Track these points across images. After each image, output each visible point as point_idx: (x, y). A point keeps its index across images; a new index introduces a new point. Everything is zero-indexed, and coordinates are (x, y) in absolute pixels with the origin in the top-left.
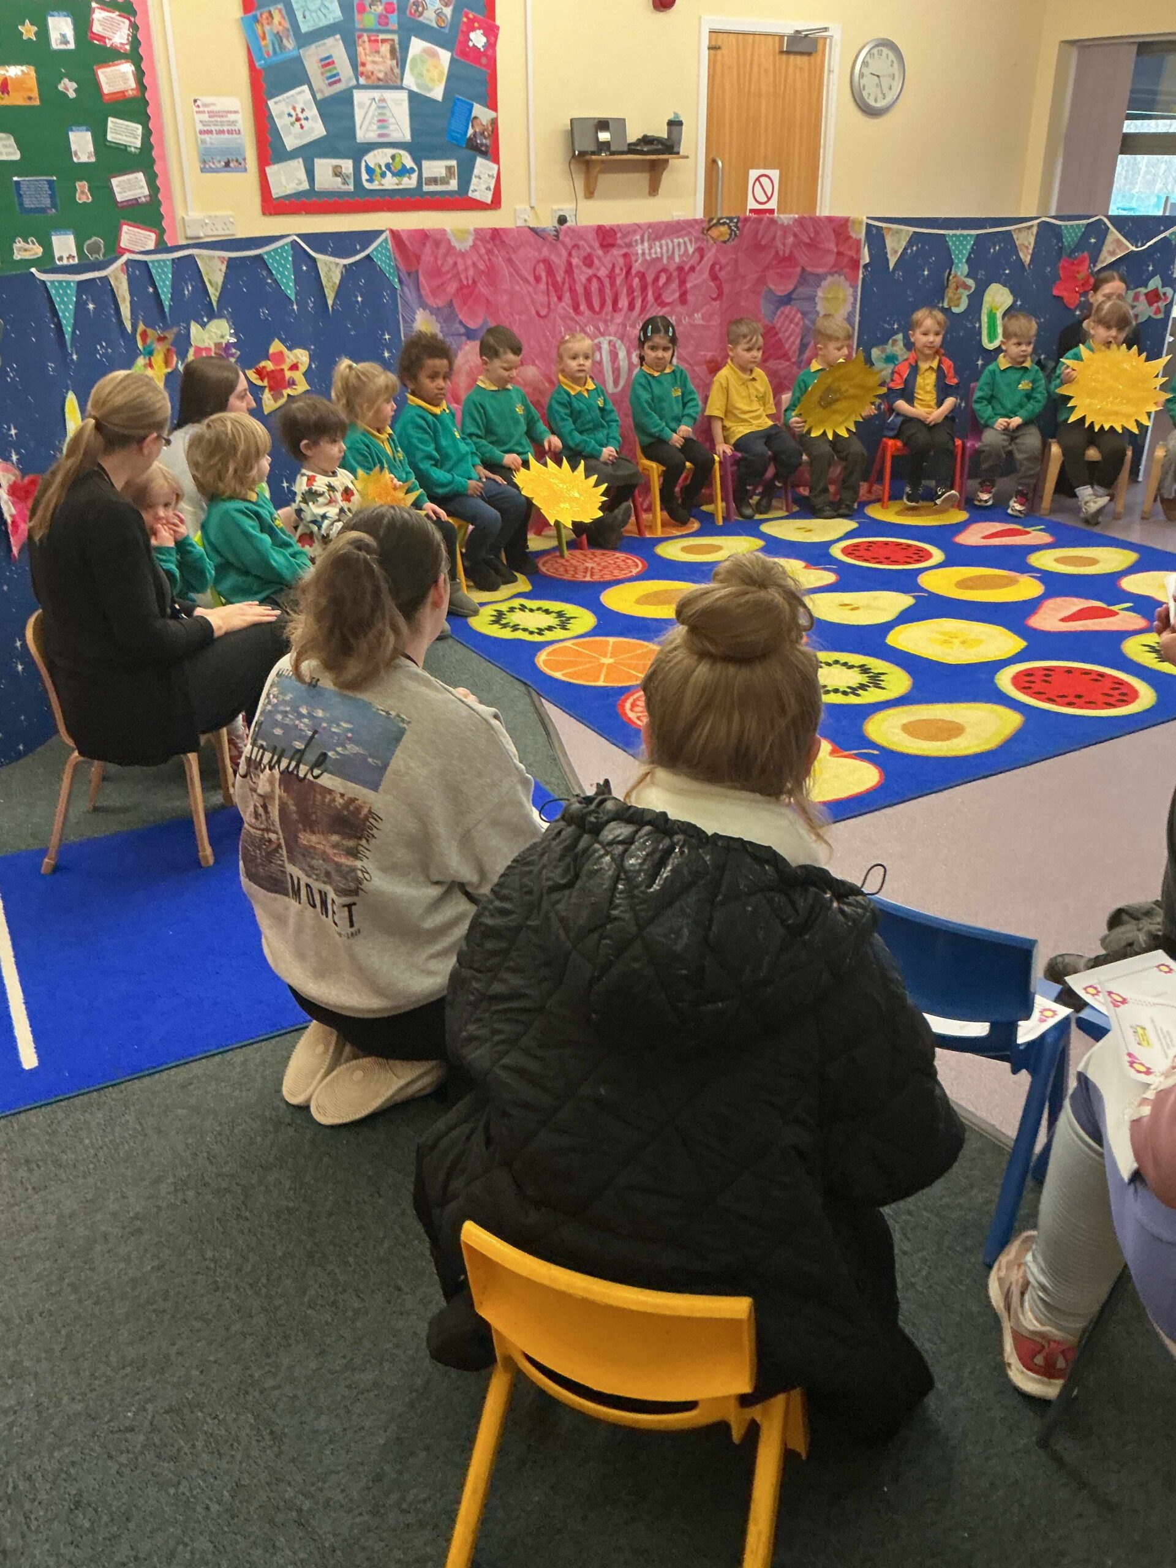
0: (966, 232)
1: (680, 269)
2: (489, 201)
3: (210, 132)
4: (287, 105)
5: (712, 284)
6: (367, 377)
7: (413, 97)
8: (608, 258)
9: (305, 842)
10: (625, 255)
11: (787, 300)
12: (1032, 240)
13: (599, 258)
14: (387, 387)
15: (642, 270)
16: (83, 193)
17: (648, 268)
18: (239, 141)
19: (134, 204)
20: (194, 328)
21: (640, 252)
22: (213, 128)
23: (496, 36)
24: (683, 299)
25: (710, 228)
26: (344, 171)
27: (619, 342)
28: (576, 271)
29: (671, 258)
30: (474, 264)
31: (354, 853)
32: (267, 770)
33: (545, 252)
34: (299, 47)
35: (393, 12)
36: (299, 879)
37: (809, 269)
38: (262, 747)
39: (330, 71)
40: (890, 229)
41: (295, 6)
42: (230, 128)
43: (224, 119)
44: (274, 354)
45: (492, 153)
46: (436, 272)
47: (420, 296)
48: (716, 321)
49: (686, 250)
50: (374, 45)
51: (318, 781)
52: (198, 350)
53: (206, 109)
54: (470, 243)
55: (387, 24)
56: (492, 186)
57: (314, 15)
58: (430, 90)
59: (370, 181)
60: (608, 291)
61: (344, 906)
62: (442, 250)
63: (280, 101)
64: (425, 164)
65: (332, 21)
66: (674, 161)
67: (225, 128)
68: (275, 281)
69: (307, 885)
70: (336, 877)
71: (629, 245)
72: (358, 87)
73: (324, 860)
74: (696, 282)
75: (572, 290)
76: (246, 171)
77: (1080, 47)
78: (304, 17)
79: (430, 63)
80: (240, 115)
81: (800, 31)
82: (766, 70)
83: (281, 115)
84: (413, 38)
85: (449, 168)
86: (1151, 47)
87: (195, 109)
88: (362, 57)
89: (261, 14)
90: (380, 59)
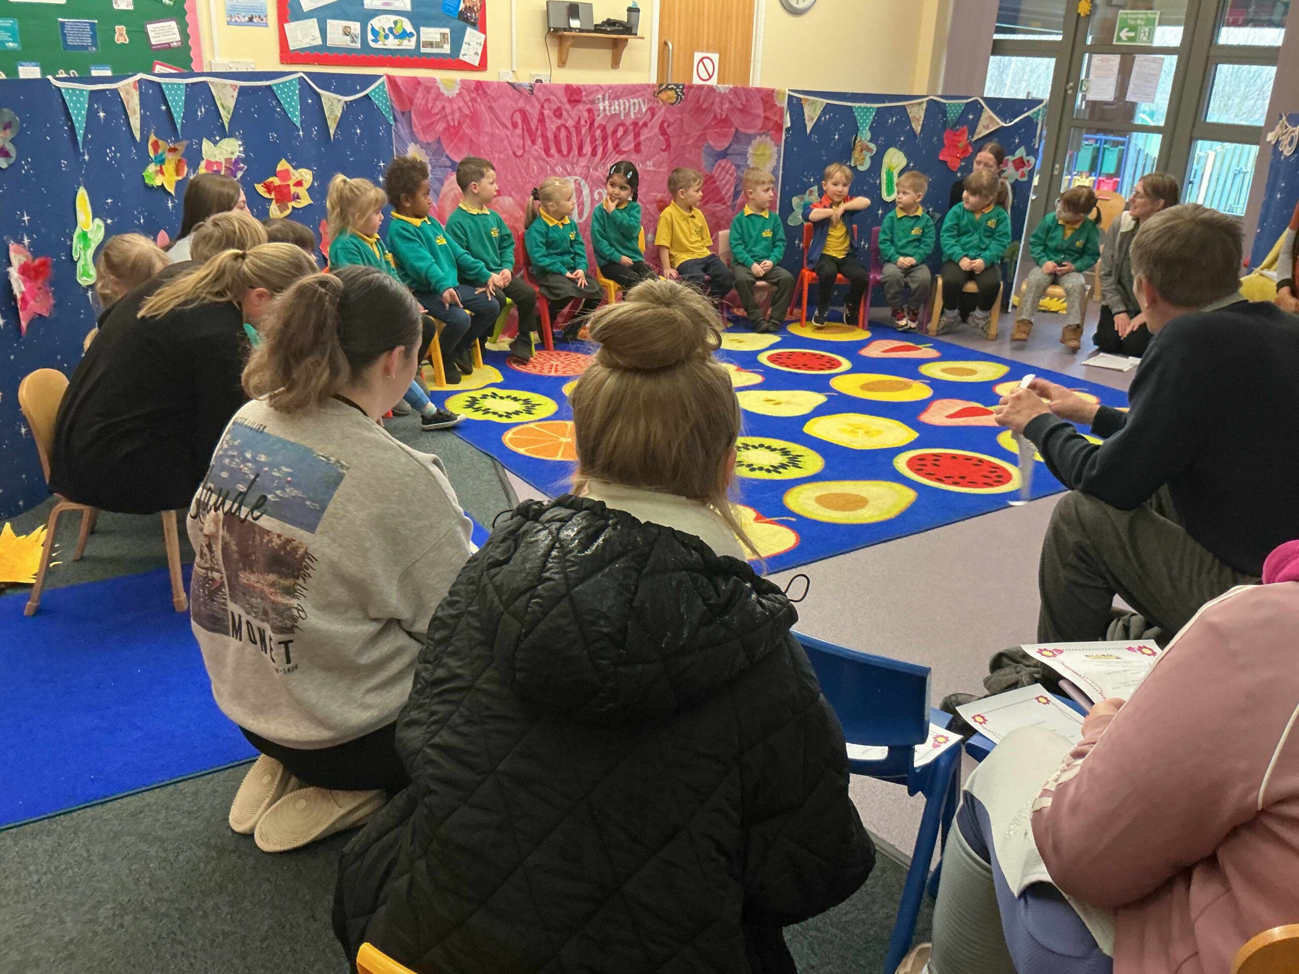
0: (868, 105)
1: (635, 124)
2: (477, 64)
5: (661, 137)
6: (360, 190)
8: (575, 112)
9: (245, 581)
10: (590, 111)
11: (724, 155)
12: (922, 114)
13: (567, 111)
14: (377, 200)
15: (604, 123)
16: (121, 35)
17: (608, 122)
19: (167, 47)
20: (206, 145)
21: (602, 108)
24: (637, 149)
25: (660, 92)
26: (352, 31)
27: (583, 181)
28: (547, 120)
29: (627, 114)
30: (460, 108)
31: (290, 592)
32: (213, 511)
33: (521, 104)
36: (240, 616)
37: (742, 130)
38: (210, 489)
40: (807, 100)
44: (281, 171)
45: (480, 25)
46: (426, 113)
47: (412, 133)
48: (664, 169)
49: (640, 109)
51: (257, 522)
52: (209, 164)
54: (458, 91)
56: (480, 52)
59: (375, 41)
60: (574, 138)
61: (280, 643)
62: (432, 95)
64: (422, 29)
66: (632, 40)
68: (283, 110)
69: (248, 622)
70: (272, 615)
71: (593, 102)
73: (262, 599)
74: (649, 135)
75: (544, 136)
76: (267, 26)
85: (443, 35)
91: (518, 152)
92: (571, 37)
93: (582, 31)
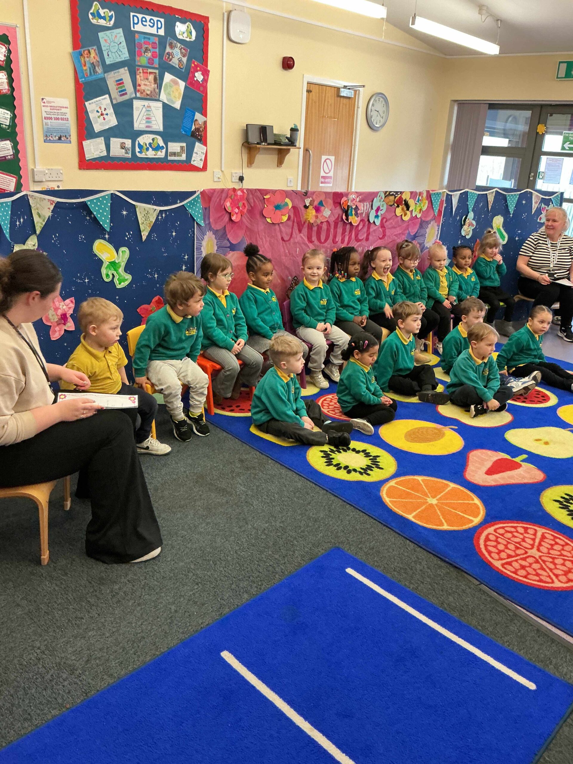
2: (201, 167)
3: (51, 118)
4: (97, 105)
7: (165, 106)
12: (492, 199)
18: (67, 125)
19: (3, 159)
22: (53, 116)
23: (208, 76)
34: (105, 72)
35: (156, 57)
39: (121, 87)
41: (103, 48)
42: (62, 117)
43: (59, 111)
45: (203, 140)
50: (145, 74)
53: (49, 105)
55: (153, 64)
56: (203, 160)
57: (113, 54)
58: (174, 103)
59: (140, 152)
63: (92, 103)
64: (170, 144)
65: (123, 59)
67: (60, 117)
72: (136, 98)
76: (70, 143)
77: (459, 103)
78: (108, 55)
79: (175, 87)
80: (69, 109)
81: (347, 86)
82: (331, 105)
83: (92, 111)
84: (166, 73)
85: (182, 148)
86: (493, 106)
87: (43, 104)
88: (139, 81)
89: (84, 51)
90: (149, 84)
91: (286, 238)
92: (259, 148)
93: (269, 144)
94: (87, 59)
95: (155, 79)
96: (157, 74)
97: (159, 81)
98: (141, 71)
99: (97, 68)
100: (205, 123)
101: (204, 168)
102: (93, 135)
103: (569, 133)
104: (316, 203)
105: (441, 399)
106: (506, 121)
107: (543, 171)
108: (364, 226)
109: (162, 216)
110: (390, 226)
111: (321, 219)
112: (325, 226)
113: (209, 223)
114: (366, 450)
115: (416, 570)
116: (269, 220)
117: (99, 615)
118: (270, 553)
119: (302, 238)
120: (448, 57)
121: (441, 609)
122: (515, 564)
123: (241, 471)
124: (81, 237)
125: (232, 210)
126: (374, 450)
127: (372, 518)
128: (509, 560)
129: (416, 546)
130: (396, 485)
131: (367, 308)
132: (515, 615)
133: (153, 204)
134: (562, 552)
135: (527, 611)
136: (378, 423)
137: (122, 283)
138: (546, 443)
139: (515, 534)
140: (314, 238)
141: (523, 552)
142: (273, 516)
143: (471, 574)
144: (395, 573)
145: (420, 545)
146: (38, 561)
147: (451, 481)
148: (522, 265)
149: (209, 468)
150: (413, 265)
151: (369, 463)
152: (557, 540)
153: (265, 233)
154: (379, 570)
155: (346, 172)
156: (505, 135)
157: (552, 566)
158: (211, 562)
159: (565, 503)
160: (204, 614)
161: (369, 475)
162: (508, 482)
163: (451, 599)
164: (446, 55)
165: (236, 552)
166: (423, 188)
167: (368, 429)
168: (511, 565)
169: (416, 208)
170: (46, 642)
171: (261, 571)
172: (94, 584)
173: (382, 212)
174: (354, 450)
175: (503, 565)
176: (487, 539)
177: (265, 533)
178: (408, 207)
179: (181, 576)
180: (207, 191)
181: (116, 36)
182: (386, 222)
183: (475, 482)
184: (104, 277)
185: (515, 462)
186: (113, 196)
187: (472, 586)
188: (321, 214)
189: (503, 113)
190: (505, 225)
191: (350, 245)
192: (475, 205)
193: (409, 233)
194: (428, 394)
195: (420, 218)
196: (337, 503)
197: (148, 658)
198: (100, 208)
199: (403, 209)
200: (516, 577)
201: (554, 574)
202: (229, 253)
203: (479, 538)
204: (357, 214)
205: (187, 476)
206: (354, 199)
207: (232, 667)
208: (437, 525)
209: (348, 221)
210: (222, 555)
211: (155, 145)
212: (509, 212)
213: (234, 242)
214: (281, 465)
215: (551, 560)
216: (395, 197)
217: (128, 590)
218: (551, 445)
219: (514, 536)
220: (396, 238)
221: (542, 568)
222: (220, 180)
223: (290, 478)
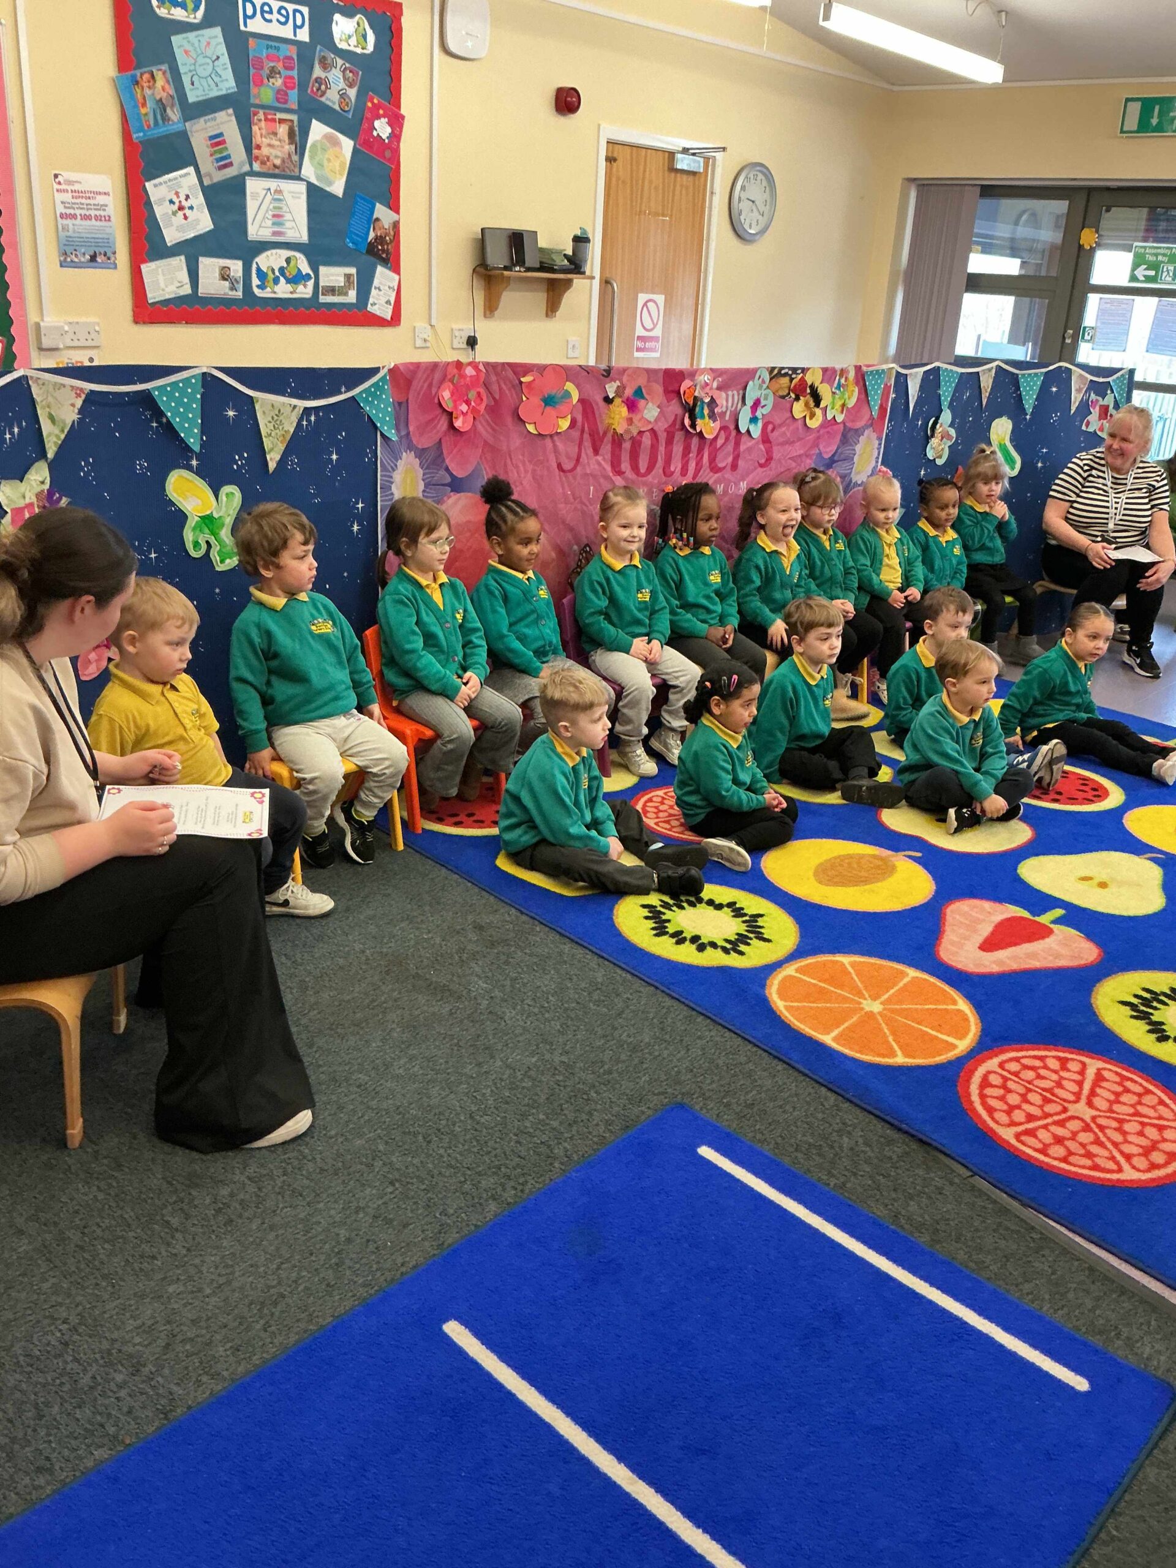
2: (389, 318)
3: (74, 217)
4: (170, 188)
7: (312, 189)
12: (990, 381)
18: (108, 230)
22: (78, 212)
23: (401, 127)
34: (185, 121)
35: (292, 88)
39: (220, 151)
41: (182, 70)
42: (98, 213)
43: (91, 202)
45: (392, 261)
50: (273, 124)
53: (69, 188)
55: (286, 102)
56: (392, 302)
57: (203, 82)
58: (330, 184)
59: (262, 287)
63: (161, 184)
64: (323, 270)
65: (224, 92)
67: (93, 213)
72: (253, 174)
76: (115, 267)
77: (919, 185)
78: (193, 84)
79: (331, 152)
80: (111, 198)
81: (688, 149)
82: (656, 188)
83: (161, 201)
84: (314, 121)
85: (348, 277)
86: (990, 190)
87: (56, 186)
88: (257, 139)
89: (142, 75)
90: (277, 143)
91: (567, 466)
92: (509, 278)
93: (528, 270)
94: (148, 92)
95: (291, 134)
96: (296, 123)
97: (299, 138)
98: (261, 115)
99: (168, 110)
100: (396, 225)
101: (396, 319)
102: (163, 251)
103: (1145, 248)
104: (629, 392)
105: (889, 797)
106: (1016, 223)
107: (1093, 325)
108: (727, 439)
109: (309, 421)
110: (781, 440)
111: (639, 425)
112: (647, 441)
113: (408, 434)
114: (735, 903)
115: (841, 1147)
116: (531, 428)
117: (189, 1250)
118: (541, 1117)
119: (599, 464)
120: (896, 88)
121: (893, 1227)
122: (1043, 1135)
123: (478, 949)
124: (140, 465)
125: (456, 407)
126: (752, 903)
127: (750, 1042)
128: (1031, 1126)
129: (840, 1098)
130: (798, 975)
131: (734, 610)
132: (1044, 1238)
133: (291, 396)
134: (1139, 1108)
135: (1070, 1230)
136: (758, 848)
137: (228, 561)
138: (1103, 885)
139: (1043, 1072)
140: (625, 466)
141: (1059, 1108)
142: (545, 1041)
143: (953, 1155)
144: (800, 1155)
145: (847, 1096)
146: (62, 1142)
147: (911, 964)
148: (1054, 518)
149: (412, 942)
150: (827, 518)
151: (742, 929)
152: (1128, 1084)
153: (523, 455)
154: (766, 1149)
155: (687, 328)
156: (1014, 252)
157: (1118, 1137)
158: (420, 1138)
159: (1142, 1008)
160: (408, 1244)
161: (741, 953)
162: (1027, 966)
163: (913, 1206)
164: (893, 84)
165: (471, 1117)
166: (846, 361)
167: (740, 859)
168: (1036, 1137)
169: (833, 403)
170: (80, 1308)
171: (523, 1154)
172: (179, 1187)
173: (765, 411)
174: (710, 903)
175: (1018, 1136)
176: (985, 1083)
177: (529, 1077)
178: (817, 399)
179: (359, 1167)
180: (401, 368)
181: (208, 43)
182: (773, 430)
183: (960, 966)
184: (190, 547)
185: (1039, 923)
186: (208, 381)
187: (956, 1180)
188: (639, 416)
189: (1010, 206)
190: (1017, 438)
191: (699, 480)
192: (954, 395)
193: (820, 453)
194: (861, 787)
195: (843, 422)
196: (679, 1012)
197: (293, 1338)
198: (180, 403)
199: (807, 404)
200: (1046, 1160)
201: (1122, 1153)
202: (449, 497)
203: (968, 1081)
204: (712, 416)
205: (367, 959)
206: (707, 384)
207: (467, 1354)
208: (884, 1056)
209: (695, 429)
210: (444, 1122)
211: (292, 272)
212: (1023, 411)
213: (459, 474)
214: (560, 934)
215: (1115, 1124)
216: (792, 380)
217: (248, 1197)
218: (1112, 889)
219: (1039, 1077)
220: (794, 464)
221: (1097, 1142)
222: (428, 344)
223: (579, 961)
